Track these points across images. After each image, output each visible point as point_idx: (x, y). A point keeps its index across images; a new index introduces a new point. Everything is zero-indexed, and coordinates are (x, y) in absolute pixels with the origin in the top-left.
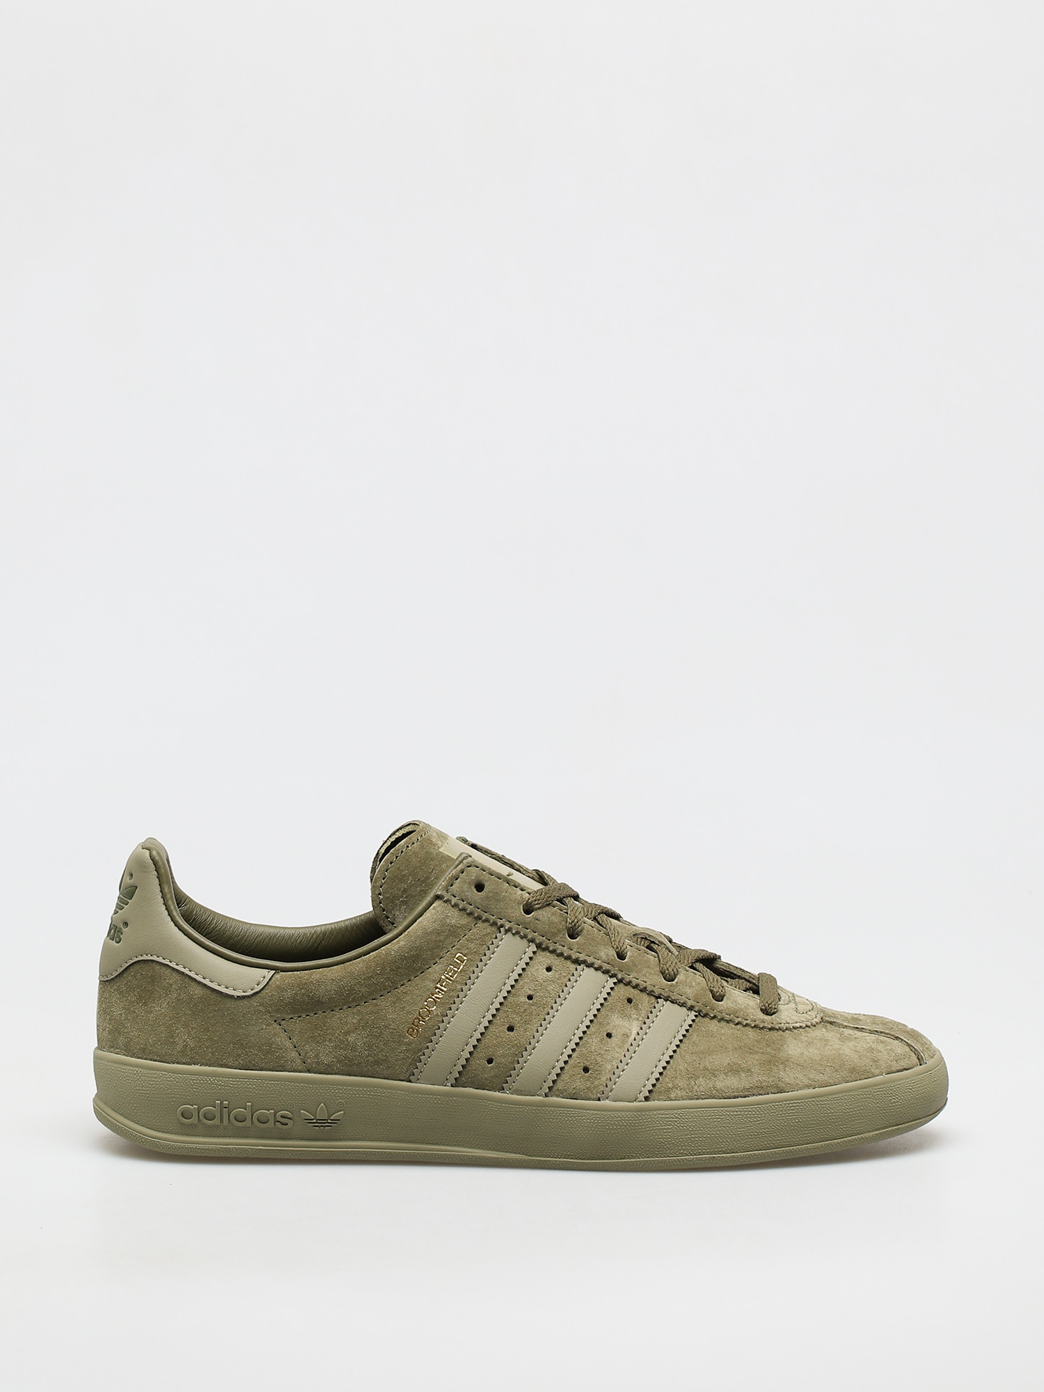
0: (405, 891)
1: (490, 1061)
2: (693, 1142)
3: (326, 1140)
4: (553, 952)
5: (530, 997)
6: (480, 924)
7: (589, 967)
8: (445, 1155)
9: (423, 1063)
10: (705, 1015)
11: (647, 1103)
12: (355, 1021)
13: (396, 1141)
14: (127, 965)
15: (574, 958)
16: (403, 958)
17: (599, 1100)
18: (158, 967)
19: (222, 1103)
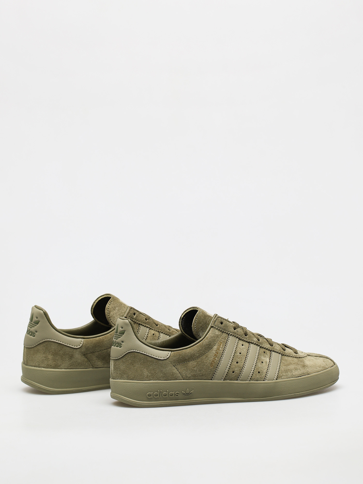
0: (201, 326)
1: (233, 372)
2: (289, 390)
3: (188, 399)
4: (243, 340)
5: (240, 353)
6: (224, 334)
7: (252, 344)
8: (221, 400)
9: (215, 374)
10: (283, 355)
11: (277, 380)
12: (196, 364)
13: (207, 398)
14: (125, 354)
15: (248, 341)
16: (207, 345)
17: (264, 380)
18: (136, 353)
19: (160, 391)
